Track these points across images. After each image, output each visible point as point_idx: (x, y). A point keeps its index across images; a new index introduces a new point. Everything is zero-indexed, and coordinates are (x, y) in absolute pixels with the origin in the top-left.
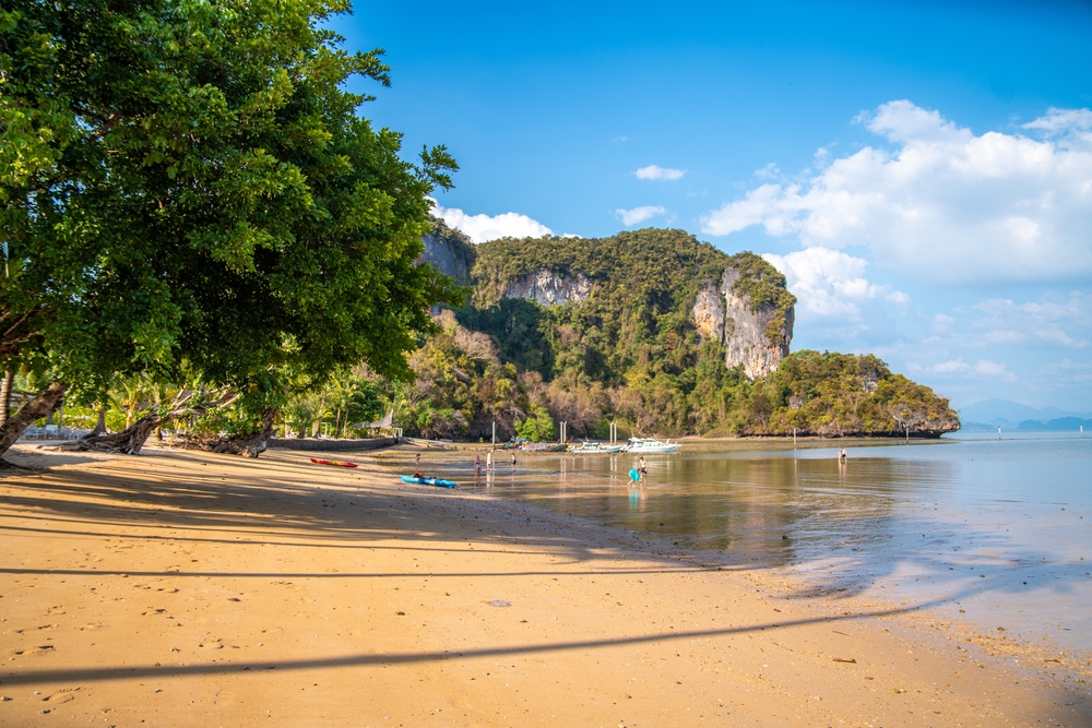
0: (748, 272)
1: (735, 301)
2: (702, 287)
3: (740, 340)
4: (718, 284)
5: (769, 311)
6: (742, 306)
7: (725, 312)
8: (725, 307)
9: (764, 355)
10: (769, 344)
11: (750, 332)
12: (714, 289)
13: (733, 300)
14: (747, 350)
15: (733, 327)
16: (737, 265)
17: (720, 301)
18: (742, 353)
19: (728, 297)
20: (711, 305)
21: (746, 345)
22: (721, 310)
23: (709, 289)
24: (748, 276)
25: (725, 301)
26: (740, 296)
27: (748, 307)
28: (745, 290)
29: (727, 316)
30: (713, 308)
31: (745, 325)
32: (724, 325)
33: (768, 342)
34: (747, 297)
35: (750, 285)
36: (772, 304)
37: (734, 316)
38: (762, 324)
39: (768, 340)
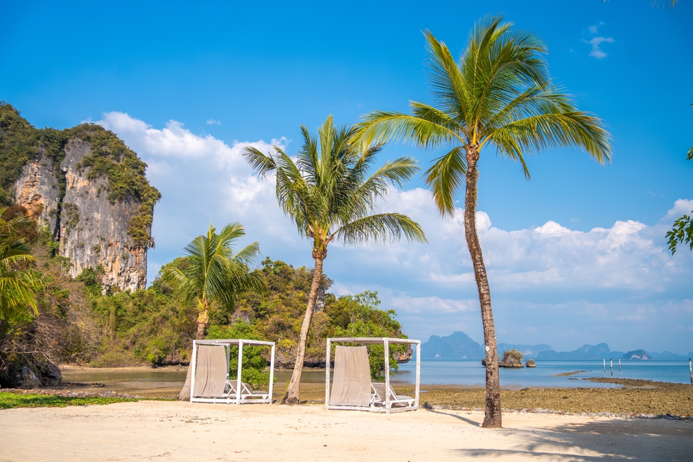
0: (104, 148)
1: (82, 183)
2: (33, 156)
3: (86, 234)
4: (57, 157)
5: (132, 202)
6: (94, 190)
7: (62, 196)
8: (64, 189)
9: (125, 258)
10: (132, 244)
11: (105, 225)
12: (49, 162)
13: (77, 182)
14: (97, 249)
15: (77, 216)
16: (88, 139)
17: (56, 181)
18: (88, 252)
19: (70, 176)
20: (43, 183)
21: (96, 242)
22: (57, 192)
23: (44, 160)
24: (106, 154)
25: (64, 180)
26: (91, 178)
27: (105, 194)
28: (101, 171)
29: (66, 200)
30: (45, 188)
31: (97, 216)
32: (59, 213)
33: (131, 241)
34: (103, 181)
35: (108, 166)
36: (137, 195)
37: (78, 203)
38: (125, 217)
39: (131, 239)
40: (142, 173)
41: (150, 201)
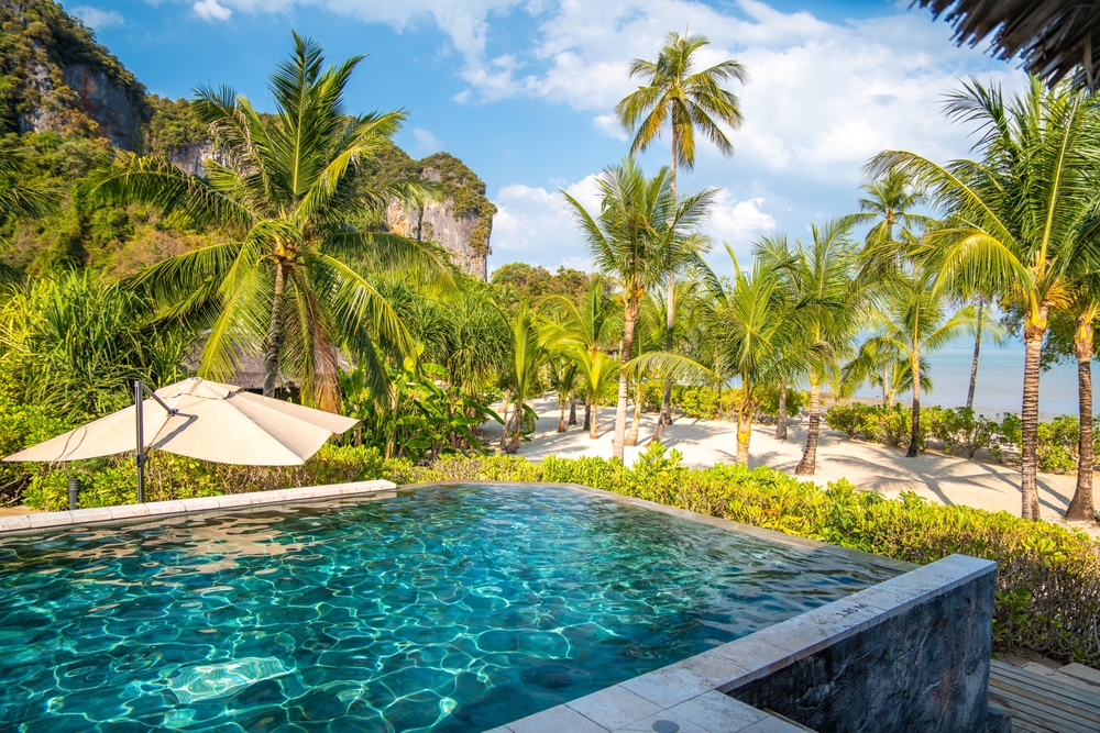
0: (450, 174)
1: (435, 204)
5: (473, 218)
6: (443, 210)
7: (421, 216)
8: (422, 210)
9: (468, 265)
10: (473, 254)
11: (452, 239)
13: (432, 204)
15: (432, 233)
16: (438, 166)
20: (407, 206)
22: (417, 213)
24: (450, 178)
26: (441, 200)
27: (451, 213)
28: (448, 194)
29: (424, 220)
30: (408, 210)
31: (446, 231)
32: (420, 229)
33: (472, 251)
34: (450, 202)
35: (453, 189)
36: (476, 212)
37: (432, 221)
38: (467, 232)
39: (472, 249)
40: (482, 193)
41: (488, 216)
